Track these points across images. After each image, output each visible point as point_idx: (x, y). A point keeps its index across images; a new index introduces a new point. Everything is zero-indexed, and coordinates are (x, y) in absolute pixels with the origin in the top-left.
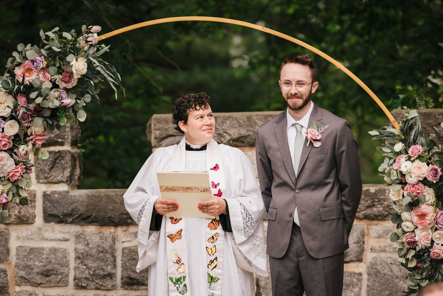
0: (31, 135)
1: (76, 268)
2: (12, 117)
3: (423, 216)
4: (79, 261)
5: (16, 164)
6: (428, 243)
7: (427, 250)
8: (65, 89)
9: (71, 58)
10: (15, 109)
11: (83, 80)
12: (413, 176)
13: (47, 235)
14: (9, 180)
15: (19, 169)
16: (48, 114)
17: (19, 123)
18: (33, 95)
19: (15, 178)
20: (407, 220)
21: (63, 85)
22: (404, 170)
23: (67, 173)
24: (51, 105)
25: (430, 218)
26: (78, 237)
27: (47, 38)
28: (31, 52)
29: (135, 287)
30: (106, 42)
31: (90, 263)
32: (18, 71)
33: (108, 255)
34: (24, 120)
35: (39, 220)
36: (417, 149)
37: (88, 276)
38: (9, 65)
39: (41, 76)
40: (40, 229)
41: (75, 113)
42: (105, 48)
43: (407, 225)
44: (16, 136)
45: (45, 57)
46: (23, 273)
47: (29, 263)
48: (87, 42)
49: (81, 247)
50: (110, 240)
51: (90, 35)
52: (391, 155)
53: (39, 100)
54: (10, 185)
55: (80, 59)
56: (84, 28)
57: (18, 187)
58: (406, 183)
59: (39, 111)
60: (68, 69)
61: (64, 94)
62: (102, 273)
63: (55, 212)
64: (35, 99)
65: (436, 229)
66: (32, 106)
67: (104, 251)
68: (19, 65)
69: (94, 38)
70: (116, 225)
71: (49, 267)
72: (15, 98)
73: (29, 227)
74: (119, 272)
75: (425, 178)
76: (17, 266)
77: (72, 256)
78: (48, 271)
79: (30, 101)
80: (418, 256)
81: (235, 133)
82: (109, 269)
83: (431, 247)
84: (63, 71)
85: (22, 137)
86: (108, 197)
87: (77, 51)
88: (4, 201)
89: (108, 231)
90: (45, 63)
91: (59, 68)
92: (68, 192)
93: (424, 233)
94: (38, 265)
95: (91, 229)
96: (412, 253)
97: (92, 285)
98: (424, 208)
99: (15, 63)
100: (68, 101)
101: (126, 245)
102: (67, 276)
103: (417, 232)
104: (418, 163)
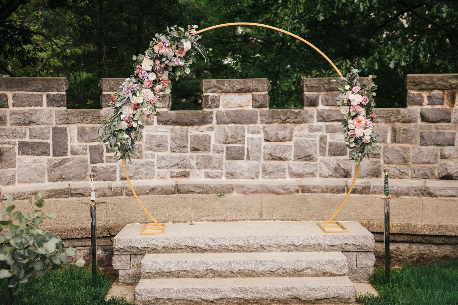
0: (162, 80)
1: (171, 144)
2: (153, 71)
3: (359, 122)
4: (172, 141)
5: (154, 95)
6: (361, 135)
7: (361, 138)
8: (180, 57)
9: (183, 41)
10: (154, 66)
11: (188, 53)
12: (355, 102)
13: (159, 129)
14: (150, 103)
15: (156, 98)
16: (171, 69)
17: (156, 74)
18: (164, 60)
19: (154, 102)
20: (351, 124)
21: (178, 55)
22: (351, 98)
23: (167, 103)
24: (173, 65)
25: (363, 122)
26: (172, 130)
27: (171, 30)
28: (163, 38)
29: (196, 151)
30: (200, 34)
31: (177, 142)
32: (156, 48)
33: (185, 138)
34: (159, 72)
35: (155, 123)
36: (357, 88)
37: (176, 147)
38: (151, 44)
39: (167, 50)
40: (156, 127)
41: (184, 69)
42: (200, 37)
43: (350, 126)
44: (155, 81)
45: (169, 40)
46: (148, 146)
47: (151, 142)
48: (190, 34)
49: (173, 135)
50: (185, 132)
51: (192, 30)
52: (343, 91)
53: (167, 62)
54: (151, 106)
55: (188, 41)
56: (189, 27)
57: (155, 106)
58: (351, 105)
59: (166, 68)
60: (182, 47)
61: (179, 60)
62: (182, 146)
63: (162, 120)
64: (165, 61)
65: (366, 128)
66: (163, 66)
67: (183, 136)
68: (156, 44)
69: (194, 32)
70: (188, 125)
71: (160, 143)
72: (154, 61)
73: (151, 126)
74: (189, 146)
75: (361, 103)
76: (146, 143)
77: (169, 139)
78: (159, 145)
79: (162, 62)
80: (356, 141)
81: (239, 87)
82: (185, 144)
83: (363, 137)
84: (179, 47)
85: (158, 81)
86: (185, 114)
87: (185, 38)
88: (148, 114)
89: (185, 128)
90: (170, 44)
91: (177, 46)
92: (167, 111)
93: (360, 130)
94: (155, 142)
95: (177, 127)
96: (353, 140)
97: (178, 151)
98: (360, 117)
99: (154, 43)
100: (182, 63)
101: (192, 134)
102: (167, 147)
103: (356, 129)
104: (357, 95)
